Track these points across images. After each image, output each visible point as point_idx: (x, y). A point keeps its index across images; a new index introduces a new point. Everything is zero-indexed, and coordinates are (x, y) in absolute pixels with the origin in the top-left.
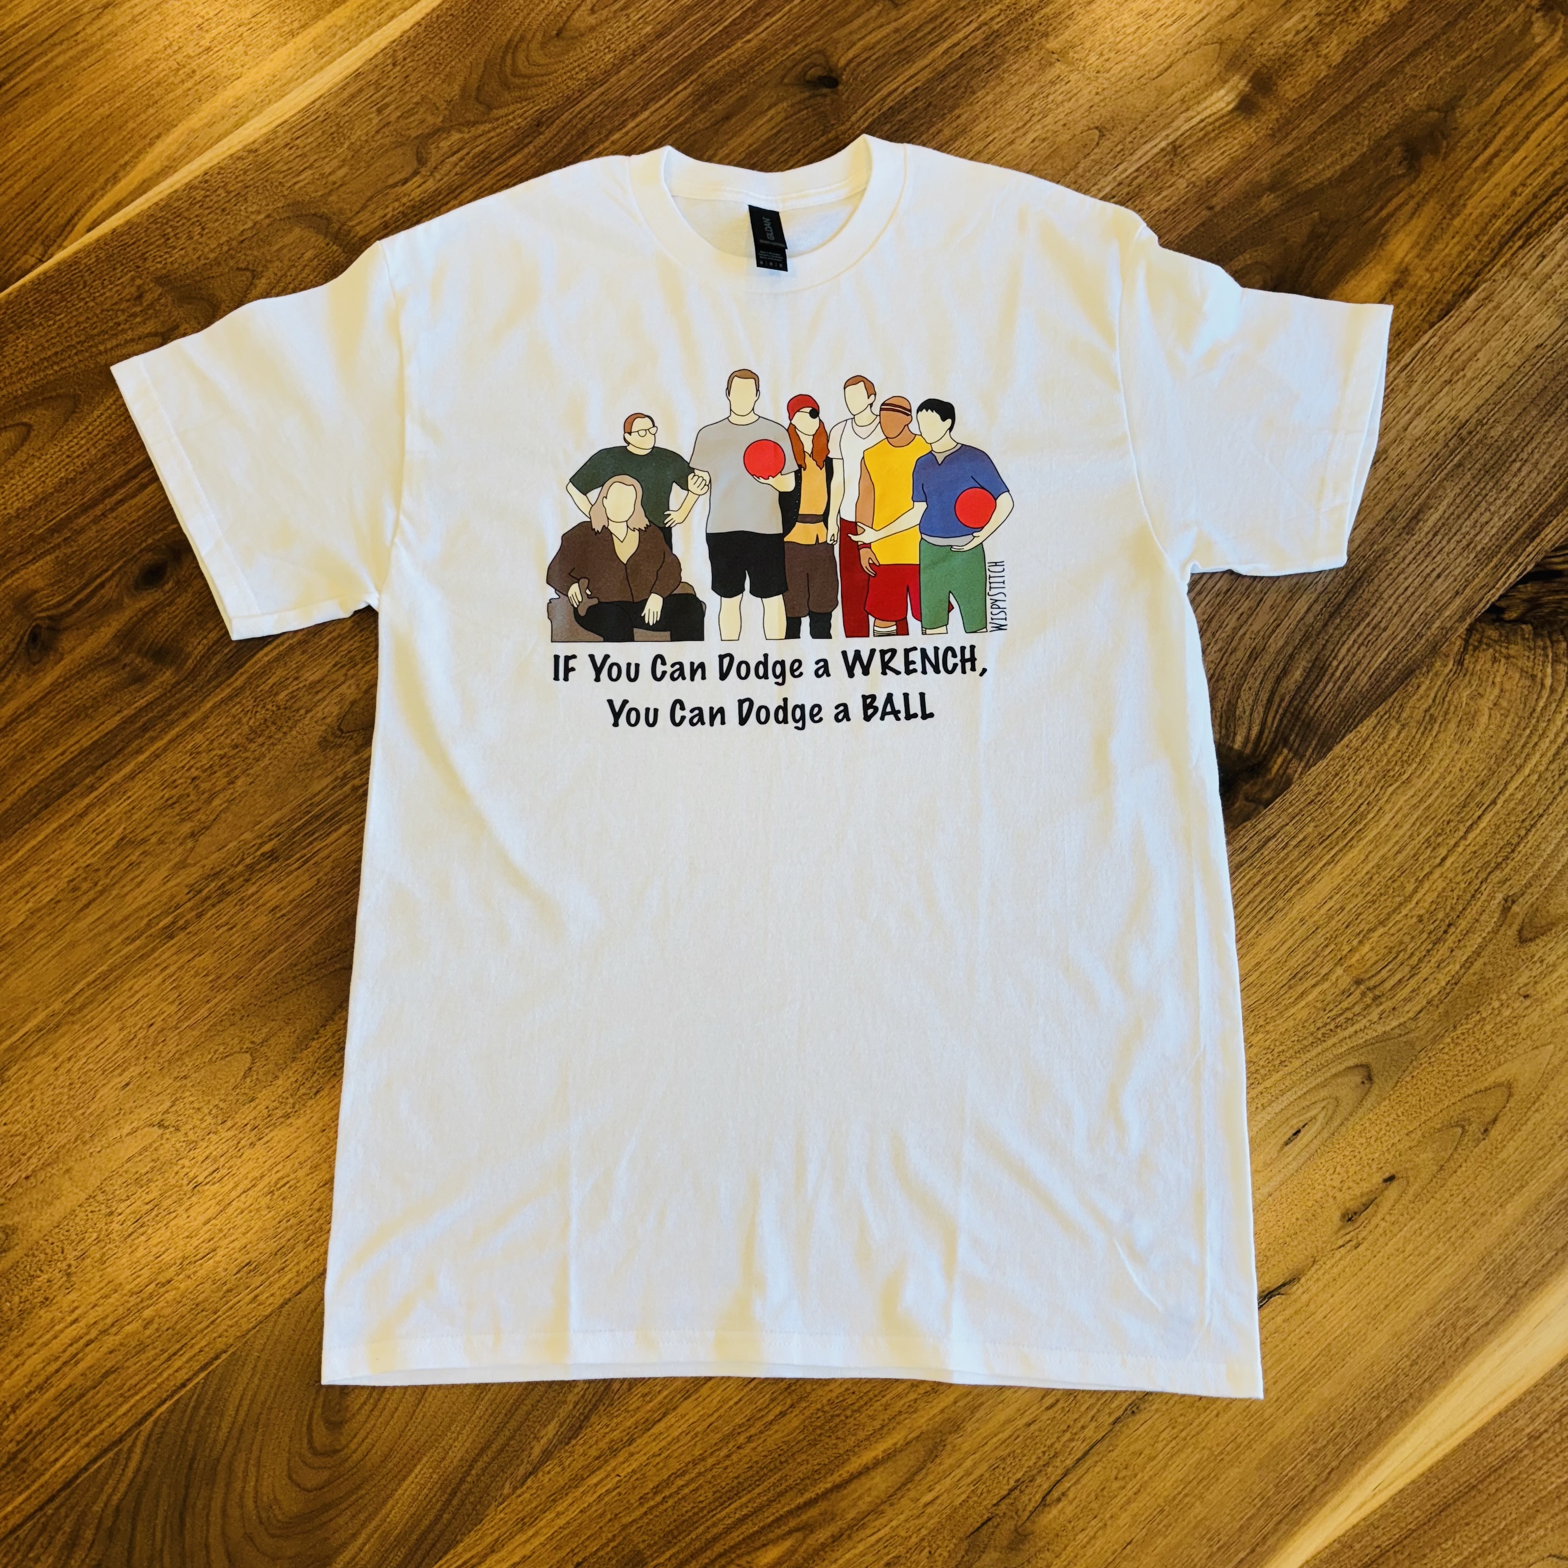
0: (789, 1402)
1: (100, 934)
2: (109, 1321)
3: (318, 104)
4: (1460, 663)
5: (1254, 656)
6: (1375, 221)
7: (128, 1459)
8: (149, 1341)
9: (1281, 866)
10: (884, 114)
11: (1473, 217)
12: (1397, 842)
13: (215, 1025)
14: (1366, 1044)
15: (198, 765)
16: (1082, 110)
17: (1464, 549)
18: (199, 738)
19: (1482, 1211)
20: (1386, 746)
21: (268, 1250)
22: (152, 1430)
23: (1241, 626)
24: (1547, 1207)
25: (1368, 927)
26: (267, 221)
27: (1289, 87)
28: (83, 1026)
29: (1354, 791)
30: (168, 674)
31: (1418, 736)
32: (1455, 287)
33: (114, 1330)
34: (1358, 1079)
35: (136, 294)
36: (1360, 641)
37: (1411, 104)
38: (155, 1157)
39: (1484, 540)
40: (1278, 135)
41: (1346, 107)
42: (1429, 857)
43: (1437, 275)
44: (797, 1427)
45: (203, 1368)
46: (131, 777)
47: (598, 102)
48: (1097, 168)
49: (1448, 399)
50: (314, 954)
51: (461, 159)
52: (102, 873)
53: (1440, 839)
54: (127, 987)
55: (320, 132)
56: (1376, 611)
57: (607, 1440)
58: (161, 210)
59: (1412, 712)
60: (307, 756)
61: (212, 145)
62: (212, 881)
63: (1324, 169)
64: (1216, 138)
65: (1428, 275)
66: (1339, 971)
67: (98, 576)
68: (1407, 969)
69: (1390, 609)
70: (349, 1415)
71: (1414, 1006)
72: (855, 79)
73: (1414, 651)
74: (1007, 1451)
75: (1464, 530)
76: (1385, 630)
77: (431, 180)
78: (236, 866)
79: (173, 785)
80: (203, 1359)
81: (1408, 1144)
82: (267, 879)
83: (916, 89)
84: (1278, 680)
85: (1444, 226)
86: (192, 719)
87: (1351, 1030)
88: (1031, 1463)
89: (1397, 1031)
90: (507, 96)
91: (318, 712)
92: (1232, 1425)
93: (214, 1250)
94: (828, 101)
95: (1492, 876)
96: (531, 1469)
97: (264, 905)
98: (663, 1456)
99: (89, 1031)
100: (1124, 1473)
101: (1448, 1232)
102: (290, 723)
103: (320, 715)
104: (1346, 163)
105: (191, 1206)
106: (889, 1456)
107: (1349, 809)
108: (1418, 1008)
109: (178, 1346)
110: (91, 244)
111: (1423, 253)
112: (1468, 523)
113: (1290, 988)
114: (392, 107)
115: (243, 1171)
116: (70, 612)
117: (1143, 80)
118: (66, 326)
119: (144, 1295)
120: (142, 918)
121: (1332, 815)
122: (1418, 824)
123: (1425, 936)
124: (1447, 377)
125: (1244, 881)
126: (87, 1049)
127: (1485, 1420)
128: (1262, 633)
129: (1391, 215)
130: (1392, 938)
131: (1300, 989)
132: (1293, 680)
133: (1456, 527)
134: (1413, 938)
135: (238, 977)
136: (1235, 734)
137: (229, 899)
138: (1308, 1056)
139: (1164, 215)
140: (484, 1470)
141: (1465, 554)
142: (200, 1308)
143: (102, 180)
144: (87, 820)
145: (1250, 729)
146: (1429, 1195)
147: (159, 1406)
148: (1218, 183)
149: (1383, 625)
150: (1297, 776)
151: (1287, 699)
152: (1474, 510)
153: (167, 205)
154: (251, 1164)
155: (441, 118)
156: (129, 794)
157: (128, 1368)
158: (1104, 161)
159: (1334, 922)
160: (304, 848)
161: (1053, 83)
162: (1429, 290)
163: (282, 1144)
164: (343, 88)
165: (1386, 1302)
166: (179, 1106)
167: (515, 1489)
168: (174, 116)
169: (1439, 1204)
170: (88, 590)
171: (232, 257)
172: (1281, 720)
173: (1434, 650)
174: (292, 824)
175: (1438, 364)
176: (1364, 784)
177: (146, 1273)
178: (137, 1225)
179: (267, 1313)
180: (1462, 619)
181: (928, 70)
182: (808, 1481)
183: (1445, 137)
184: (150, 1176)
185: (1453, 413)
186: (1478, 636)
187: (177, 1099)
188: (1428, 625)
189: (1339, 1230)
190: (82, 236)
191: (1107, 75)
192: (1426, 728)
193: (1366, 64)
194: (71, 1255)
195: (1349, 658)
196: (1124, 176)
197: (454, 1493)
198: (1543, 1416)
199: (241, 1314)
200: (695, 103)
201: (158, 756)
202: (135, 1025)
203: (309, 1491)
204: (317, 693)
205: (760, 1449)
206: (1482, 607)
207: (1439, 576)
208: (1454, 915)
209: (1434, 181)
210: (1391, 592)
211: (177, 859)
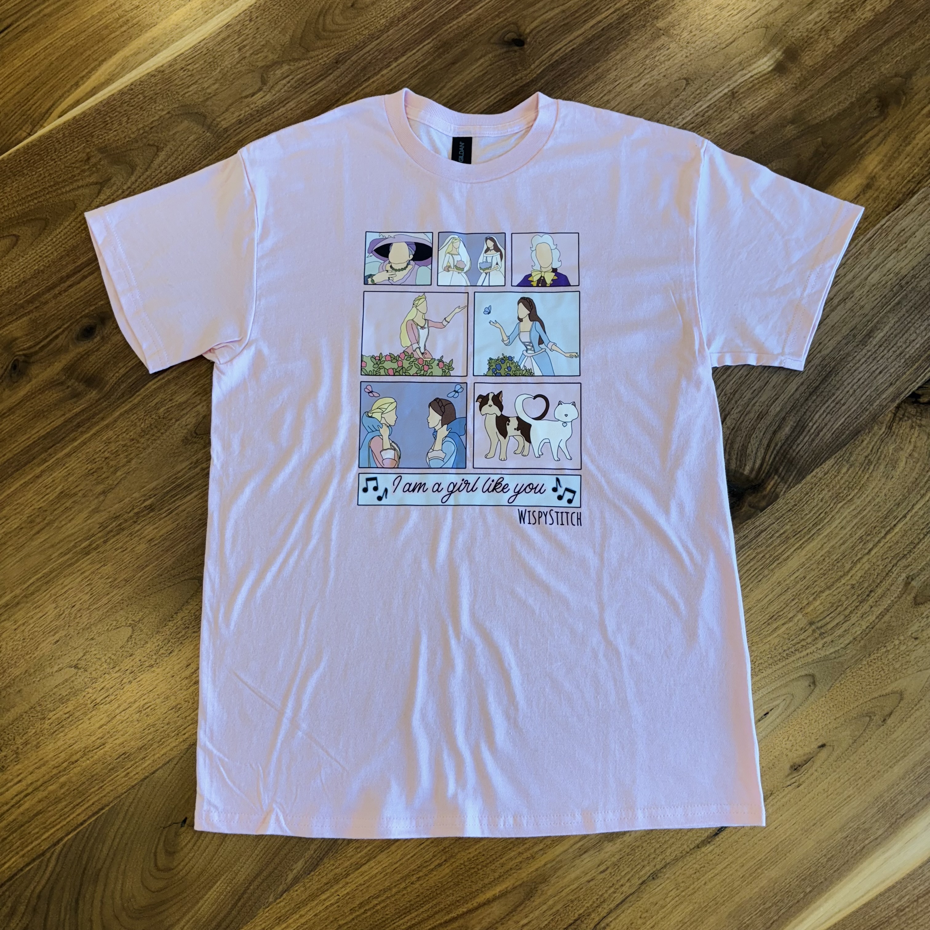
0: (444, 858)
1: (45, 550)
2: (39, 783)
3: (202, 44)
4: (890, 427)
5: (761, 417)
6: (856, 146)
7: (47, 866)
8: (63, 796)
9: (768, 549)
10: (552, 64)
11: (919, 146)
12: (842, 538)
13: (112, 608)
14: (813, 662)
15: (109, 450)
16: (676, 67)
17: (898, 356)
18: (110, 433)
19: (878, 769)
20: (839, 477)
21: (136, 746)
22: (62, 849)
23: (754, 398)
24: (920, 770)
25: (819, 589)
26: (168, 116)
27: (807, 57)
28: (33, 604)
29: (817, 505)
30: (94, 392)
31: (860, 472)
32: (904, 190)
33: (42, 788)
34: (807, 684)
35: (85, 158)
36: (828, 411)
37: (885, 72)
38: (72, 685)
39: (911, 351)
40: (799, 88)
41: (844, 72)
42: (861, 548)
43: (894, 182)
44: (447, 874)
45: (94, 815)
46: (69, 455)
47: (375, 49)
48: (683, 104)
49: (895, 261)
50: (173, 569)
51: (289, 82)
52: (48, 513)
53: (869, 538)
54: (60, 582)
55: (203, 61)
56: (839, 392)
57: (332, 873)
58: (104, 106)
59: (857, 458)
60: (175, 448)
61: (136, 67)
62: (114, 521)
63: (826, 111)
64: (759, 89)
65: (888, 181)
66: (800, 616)
67: (55, 331)
68: (842, 617)
69: (848, 392)
70: (179, 848)
71: (845, 640)
72: (535, 41)
73: (861, 419)
74: (575, 896)
75: (899, 344)
76: (844, 405)
77: (270, 94)
78: (129, 513)
79: (93, 461)
80: (95, 809)
81: (835, 726)
82: (146, 523)
83: (573, 49)
84: (775, 433)
85: (900, 150)
86: (105, 423)
87: (805, 653)
88: (588, 905)
89: (834, 655)
90: (319, 44)
91: (183, 421)
92: (713, 890)
93: (104, 744)
94: (517, 54)
95: (900, 563)
96: (286, 888)
97: (144, 537)
98: (365, 886)
99: (35, 608)
100: (644, 915)
101: (856, 781)
102: (165, 428)
103: (184, 423)
104: (841, 108)
105: (91, 717)
106: (503, 894)
107: (813, 516)
108: (847, 642)
109: (80, 800)
110: (60, 125)
111: (886, 167)
112: (901, 340)
113: (769, 624)
114: (247, 48)
115: (124, 698)
116: (36, 353)
117: (716, 50)
118: (43, 176)
119: (61, 768)
120: (71, 541)
121: (802, 519)
122: (856, 527)
123: (855, 597)
124: (895, 246)
125: (745, 556)
126: (35, 619)
127: (870, 898)
128: (766, 403)
129: (867, 142)
130: (835, 597)
131: (774, 626)
132: (784, 433)
133: (894, 342)
134: (848, 598)
135: (126, 581)
136: (745, 465)
137: (124, 532)
138: (777, 667)
139: (723, 136)
140: (258, 887)
141: (898, 360)
142: (94, 778)
143: (69, 86)
144: (40, 480)
145: (754, 463)
146: (846, 758)
147: (67, 835)
148: (758, 117)
149: (842, 402)
150: (782, 493)
151: (779, 445)
152: (906, 332)
153: (108, 103)
154: (129, 694)
155: (277, 56)
156: (67, 465)
157: (50, 811)
158: (688, 100)
159: (798, 585)
160: (170, 504)
161: (659, 49)
162: (888, 191)
163: (148, 682)
164: (219, 34)
165: (815, 822)
166: (87, 656)
167: (276, 899)
168: (114, 48)
169: (852, 764)
170: (48, 339)
171: (145, 137)
172: (775, 458)
173: (874, 419)
174: (164, 489)
175: (890, 238)
176: (824, 501)
177: (63, 755)
178: (60, 726)
179: (133, 784)
180: (893, 400)
181: (581, 38)
182: (453, 907)
183: (905, 94)
184: (68, 697)
185: (897, 270)
186: (903, 412)
187: (86, 652)
188: (871, 403)
189: (788, 775)
190: (55, 120)
191: (692, 45)
192: (865, 468)
193: (858, 45)
194: (19, 741)
195: (819, 421)
196: (700, 110)
197: (239, 899)
198: (907, 897)
199: (118, 783)
200: (434, 52)
201: (85, 443)
202: (64, 605)
203: (154, 892)
204: (183, 410)
205: (424, 885)
206: (907, 393)
207: (880, 373)
208: (874, 585)
209: (896, 122)
210: (850, 381)
211: (93, 507)
